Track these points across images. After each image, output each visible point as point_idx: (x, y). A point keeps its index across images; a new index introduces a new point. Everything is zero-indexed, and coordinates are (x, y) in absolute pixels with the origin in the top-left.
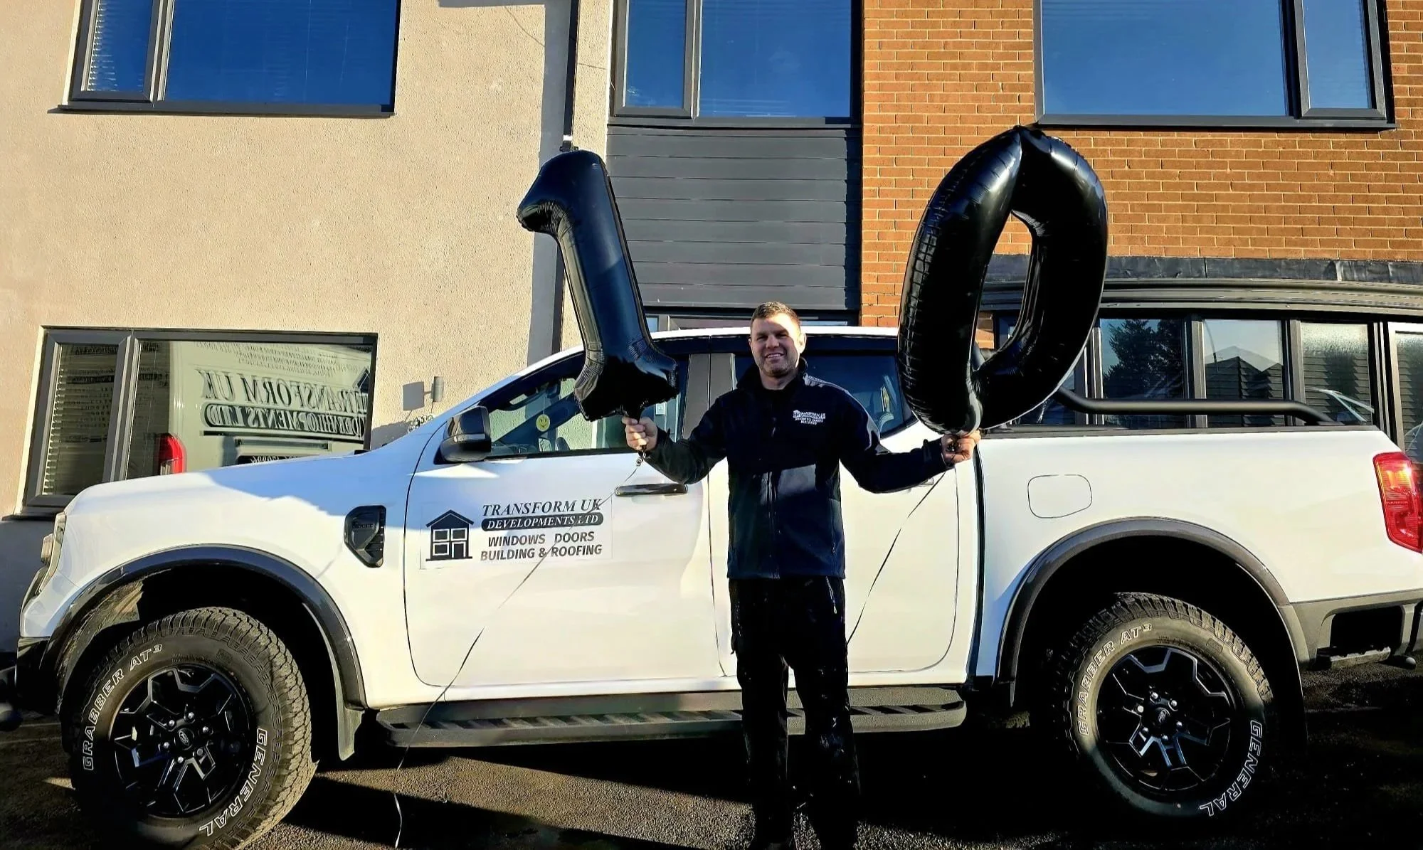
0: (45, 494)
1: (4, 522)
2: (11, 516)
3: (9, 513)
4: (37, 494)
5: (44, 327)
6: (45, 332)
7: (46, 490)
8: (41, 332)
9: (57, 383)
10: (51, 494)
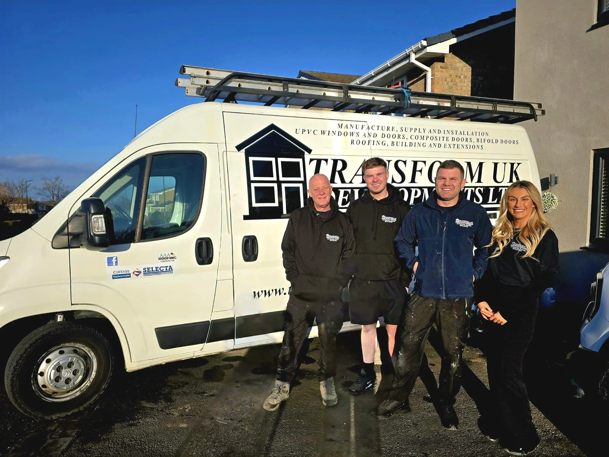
0: (601, 237)
1: (581, 250)
2: (584, 247)
3: (583, 246)
4: (597, 237)
5: (593, 150)
6: (594, 152)
7: (601, 235)
8: (592, 153)
9: (603, 172)
10: (604, 237)
